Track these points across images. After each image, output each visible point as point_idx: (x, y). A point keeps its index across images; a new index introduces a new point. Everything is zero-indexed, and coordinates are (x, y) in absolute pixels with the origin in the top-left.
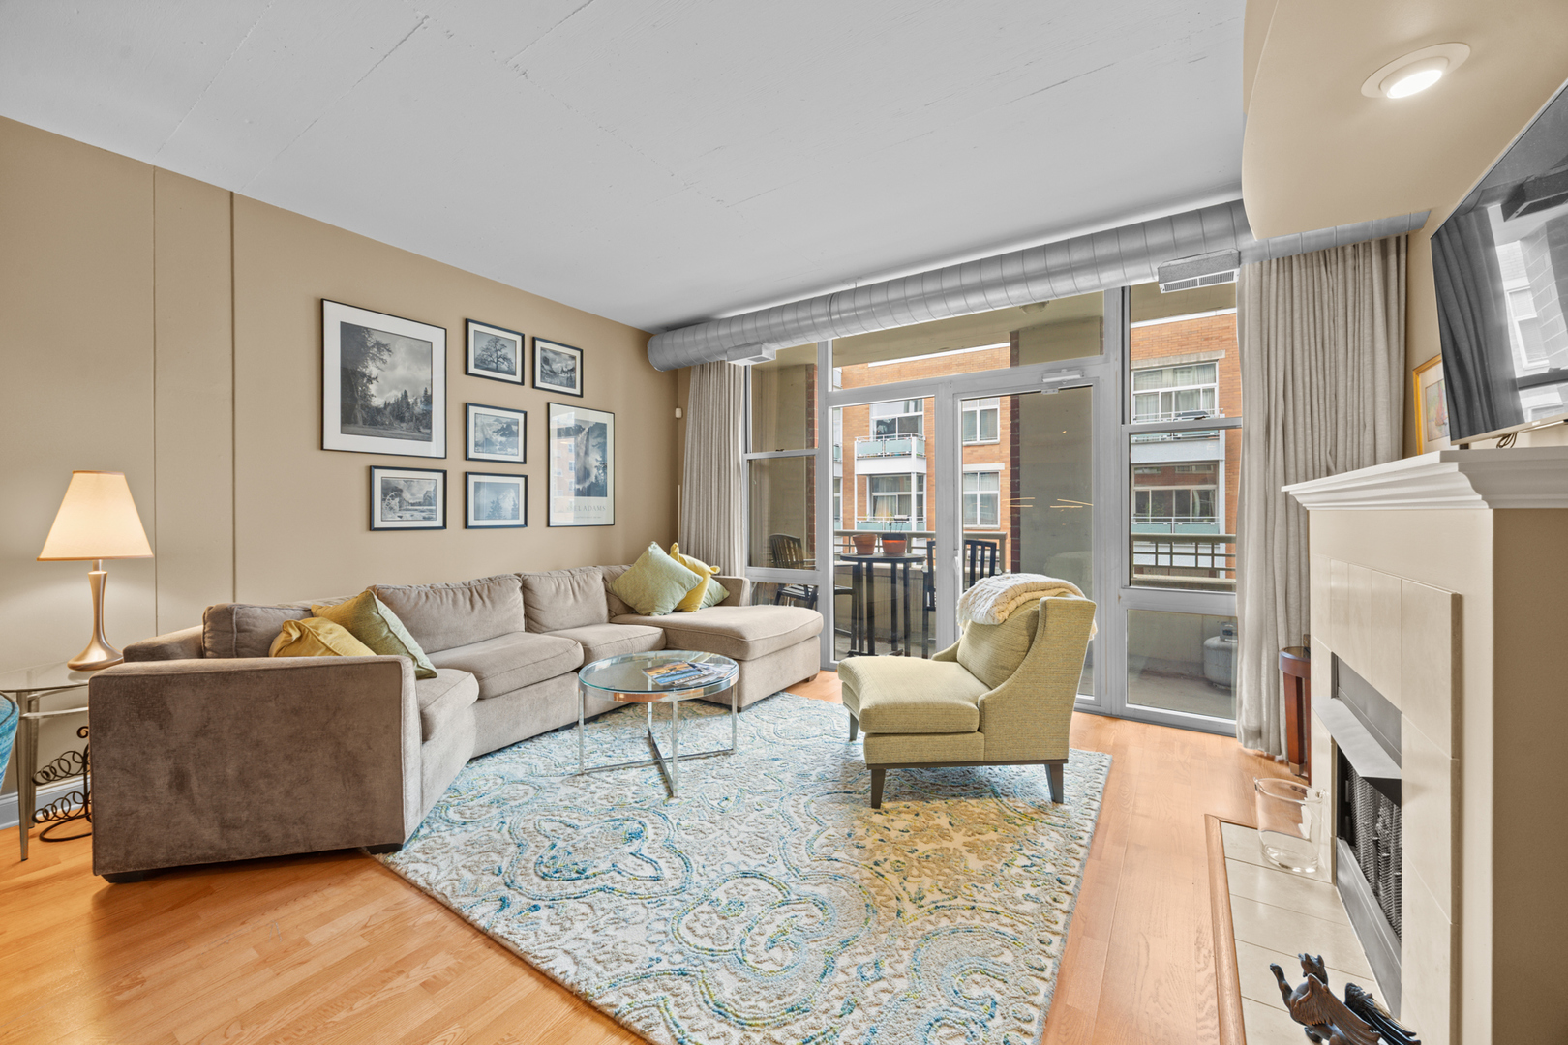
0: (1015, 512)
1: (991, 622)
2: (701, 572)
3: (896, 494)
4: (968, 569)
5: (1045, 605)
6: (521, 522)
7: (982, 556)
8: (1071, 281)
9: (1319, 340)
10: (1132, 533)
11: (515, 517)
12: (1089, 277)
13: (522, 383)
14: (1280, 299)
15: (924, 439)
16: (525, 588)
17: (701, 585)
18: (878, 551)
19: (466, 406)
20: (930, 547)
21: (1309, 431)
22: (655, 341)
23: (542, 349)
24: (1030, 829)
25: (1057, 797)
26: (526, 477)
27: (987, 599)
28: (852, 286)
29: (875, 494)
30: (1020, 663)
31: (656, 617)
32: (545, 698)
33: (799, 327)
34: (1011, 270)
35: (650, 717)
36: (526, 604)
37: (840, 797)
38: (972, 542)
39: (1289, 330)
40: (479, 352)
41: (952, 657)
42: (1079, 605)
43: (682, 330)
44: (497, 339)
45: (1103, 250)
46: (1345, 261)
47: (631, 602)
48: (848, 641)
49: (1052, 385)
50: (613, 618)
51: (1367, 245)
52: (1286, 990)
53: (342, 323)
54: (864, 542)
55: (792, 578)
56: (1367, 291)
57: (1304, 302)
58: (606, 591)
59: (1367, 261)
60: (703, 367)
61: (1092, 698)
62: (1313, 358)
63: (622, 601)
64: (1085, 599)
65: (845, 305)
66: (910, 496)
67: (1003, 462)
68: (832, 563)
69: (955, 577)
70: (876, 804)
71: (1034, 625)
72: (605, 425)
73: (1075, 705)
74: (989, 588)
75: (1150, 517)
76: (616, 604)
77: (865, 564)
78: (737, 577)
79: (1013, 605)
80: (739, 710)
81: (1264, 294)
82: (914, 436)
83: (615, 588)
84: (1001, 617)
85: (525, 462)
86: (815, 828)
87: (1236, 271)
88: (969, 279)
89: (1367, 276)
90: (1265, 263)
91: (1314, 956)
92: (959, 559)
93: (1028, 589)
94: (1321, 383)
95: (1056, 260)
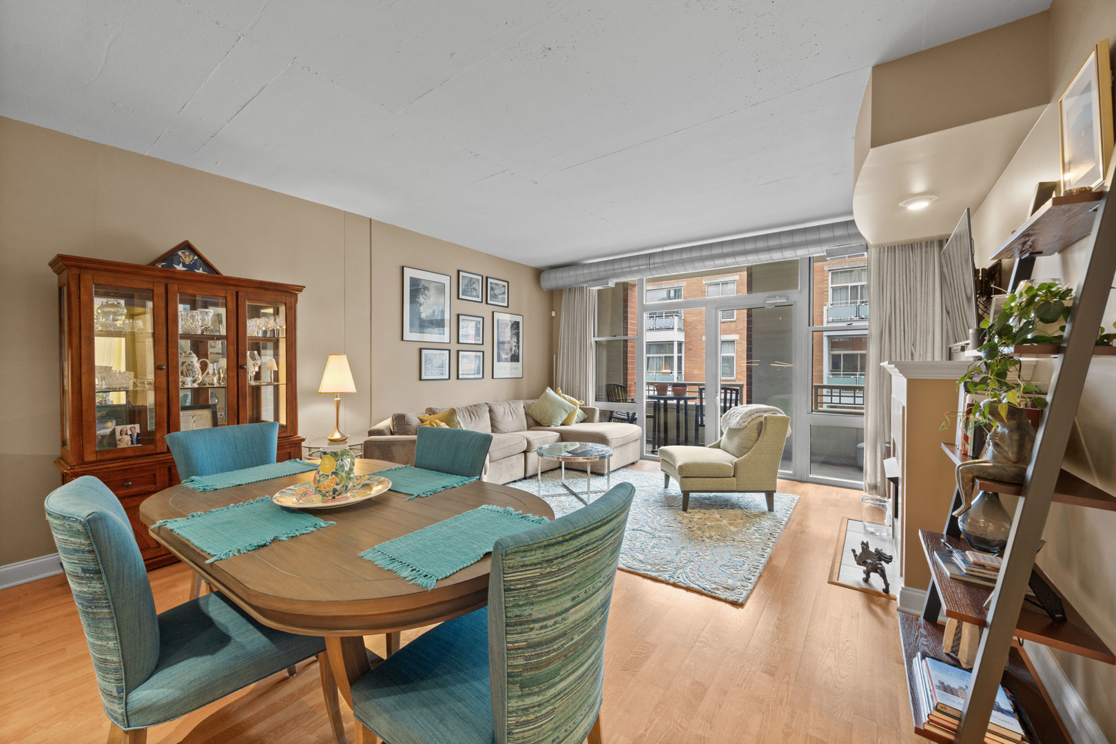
0: (749, 369)
1: (739, 427)
2: (575, 404)
3: (663, 355)
4: (723, 404)
5: (766, 418)
6: (481, 376)
7: (732, 395)
8: (781, 254)
9: (908, 288)
10: (814, 384)
11: (479, 373)
12: (790, 252)
13: (482, 302)
14: (889, 266)
15: (683, 318)
16: (491, 411)
17: (575, 411)
18: (670, 394)
19: (458, 315)
20: (701, 391)
21: (902, 334)
22: (544, 276)
23: (491, 283)
24: (758, 519)
25: (771, 508)
26: (483, 352)
27: (737, 416)
28: (660, 250)
29: (649, 355)
30: (753, 446)
31: (553, 427)
32: (512, 465)
33: (631, 271)
34: (750, 246)
35: (563, 477)
36: (492, 419)
37: (667, 508)
38: (725, 389)
39: (893, 282)
40: (464, 287)
41: (718, 446)
42: (782, 418)
43: (561, 269)
44: (471, 278)
45: (797, 239)
46: (921, 248)
47: (538, 420)
48: (651, 446)
49: (771, 304)
50: (529, 428)
51: (932, 242)
52: (855, 556)
53: (411, 278)
54: (661, 388)
55: (620, 408)
56: (932, 264)
57: (901, 268)
58: (525, 413)
59: (932, 249)
60: (571, 290)
61: (791, 472)
62: (905, 296)
63: (534, 420)
64: (785, 415)
65: (657, 260)
66: (673, 357)
67: (738, 334)
68: (645, 400)
69: (716, 407)
70: (685, 509)
71: (761, 428)
72: (519, 322)
73: (778, 475)
74: (737, 411)
75: (842, 373)
76: (531, 421)
77: (662, 401)
78: (590, 407)
79: (750, 419)
80: (609, 472)
81: (881, 264)
82: (676, 316)
83: (530, 412)
84: (744, 425)
85: (483, 344)
86: (659, 517)
87: (866, 253)
88: (726, 250)
89: (932, 256)
90: (882, 249)
91: (865, 542)
92: (718, 398)
93: (757, 411)
94: (909, 309)
95: (772, 243)
